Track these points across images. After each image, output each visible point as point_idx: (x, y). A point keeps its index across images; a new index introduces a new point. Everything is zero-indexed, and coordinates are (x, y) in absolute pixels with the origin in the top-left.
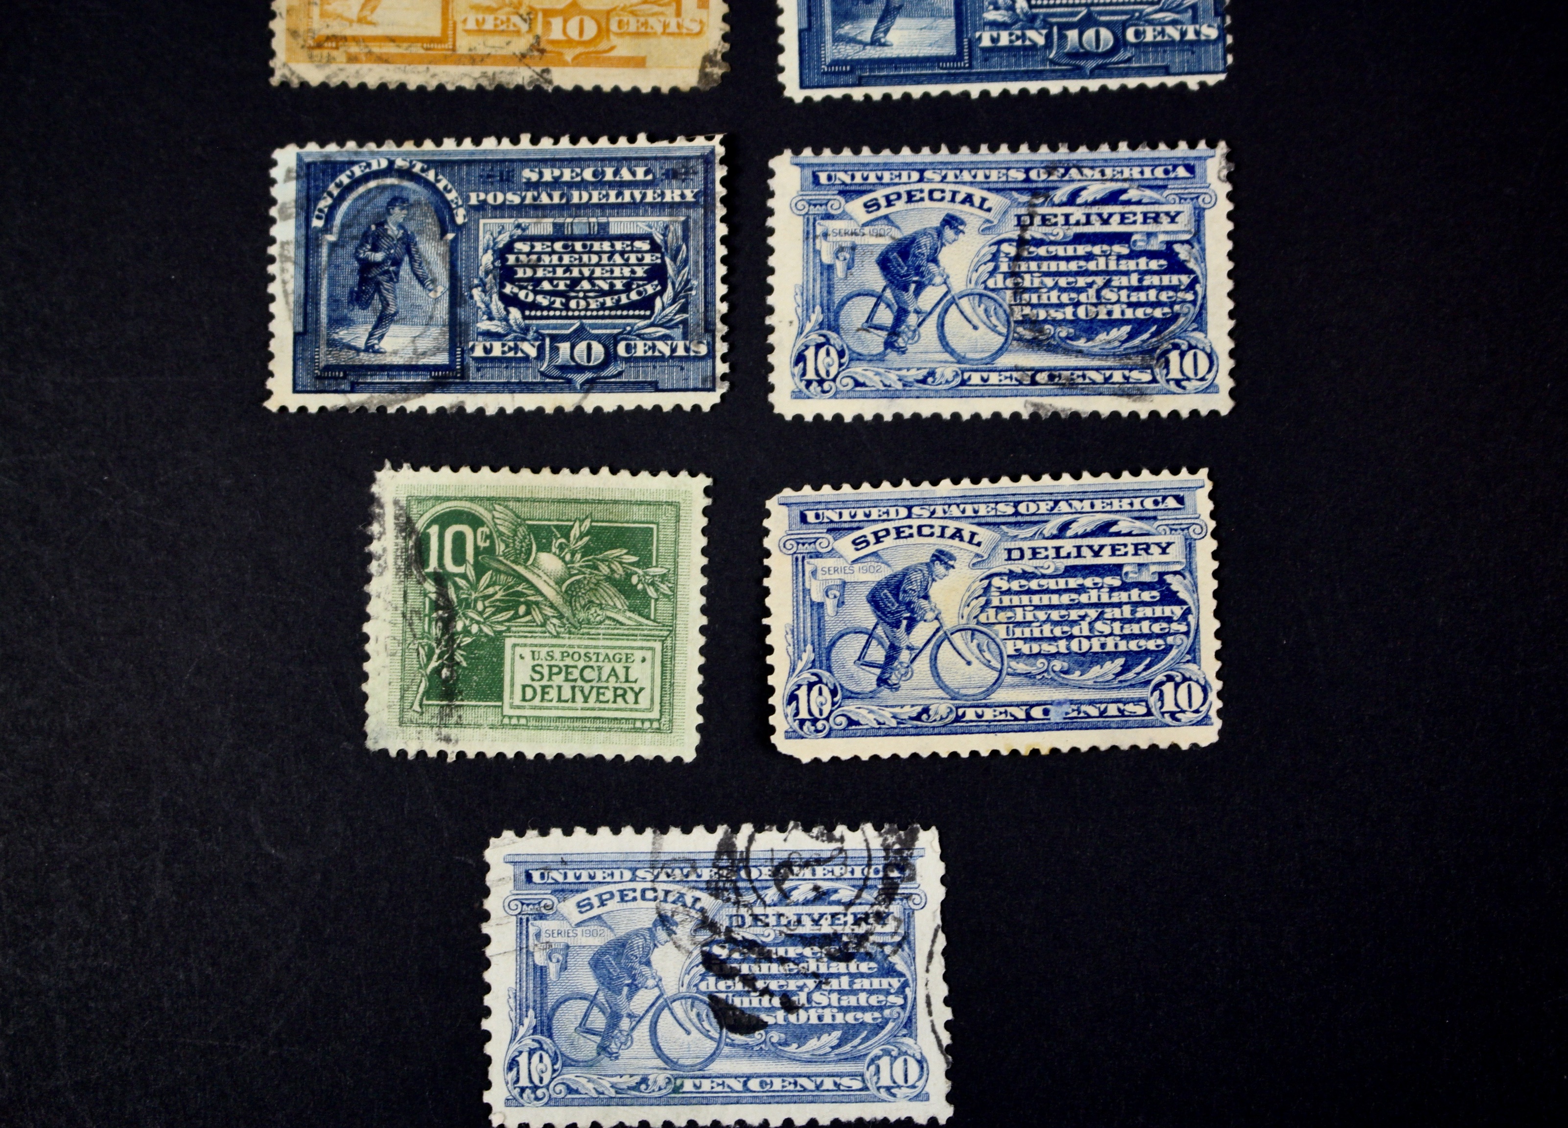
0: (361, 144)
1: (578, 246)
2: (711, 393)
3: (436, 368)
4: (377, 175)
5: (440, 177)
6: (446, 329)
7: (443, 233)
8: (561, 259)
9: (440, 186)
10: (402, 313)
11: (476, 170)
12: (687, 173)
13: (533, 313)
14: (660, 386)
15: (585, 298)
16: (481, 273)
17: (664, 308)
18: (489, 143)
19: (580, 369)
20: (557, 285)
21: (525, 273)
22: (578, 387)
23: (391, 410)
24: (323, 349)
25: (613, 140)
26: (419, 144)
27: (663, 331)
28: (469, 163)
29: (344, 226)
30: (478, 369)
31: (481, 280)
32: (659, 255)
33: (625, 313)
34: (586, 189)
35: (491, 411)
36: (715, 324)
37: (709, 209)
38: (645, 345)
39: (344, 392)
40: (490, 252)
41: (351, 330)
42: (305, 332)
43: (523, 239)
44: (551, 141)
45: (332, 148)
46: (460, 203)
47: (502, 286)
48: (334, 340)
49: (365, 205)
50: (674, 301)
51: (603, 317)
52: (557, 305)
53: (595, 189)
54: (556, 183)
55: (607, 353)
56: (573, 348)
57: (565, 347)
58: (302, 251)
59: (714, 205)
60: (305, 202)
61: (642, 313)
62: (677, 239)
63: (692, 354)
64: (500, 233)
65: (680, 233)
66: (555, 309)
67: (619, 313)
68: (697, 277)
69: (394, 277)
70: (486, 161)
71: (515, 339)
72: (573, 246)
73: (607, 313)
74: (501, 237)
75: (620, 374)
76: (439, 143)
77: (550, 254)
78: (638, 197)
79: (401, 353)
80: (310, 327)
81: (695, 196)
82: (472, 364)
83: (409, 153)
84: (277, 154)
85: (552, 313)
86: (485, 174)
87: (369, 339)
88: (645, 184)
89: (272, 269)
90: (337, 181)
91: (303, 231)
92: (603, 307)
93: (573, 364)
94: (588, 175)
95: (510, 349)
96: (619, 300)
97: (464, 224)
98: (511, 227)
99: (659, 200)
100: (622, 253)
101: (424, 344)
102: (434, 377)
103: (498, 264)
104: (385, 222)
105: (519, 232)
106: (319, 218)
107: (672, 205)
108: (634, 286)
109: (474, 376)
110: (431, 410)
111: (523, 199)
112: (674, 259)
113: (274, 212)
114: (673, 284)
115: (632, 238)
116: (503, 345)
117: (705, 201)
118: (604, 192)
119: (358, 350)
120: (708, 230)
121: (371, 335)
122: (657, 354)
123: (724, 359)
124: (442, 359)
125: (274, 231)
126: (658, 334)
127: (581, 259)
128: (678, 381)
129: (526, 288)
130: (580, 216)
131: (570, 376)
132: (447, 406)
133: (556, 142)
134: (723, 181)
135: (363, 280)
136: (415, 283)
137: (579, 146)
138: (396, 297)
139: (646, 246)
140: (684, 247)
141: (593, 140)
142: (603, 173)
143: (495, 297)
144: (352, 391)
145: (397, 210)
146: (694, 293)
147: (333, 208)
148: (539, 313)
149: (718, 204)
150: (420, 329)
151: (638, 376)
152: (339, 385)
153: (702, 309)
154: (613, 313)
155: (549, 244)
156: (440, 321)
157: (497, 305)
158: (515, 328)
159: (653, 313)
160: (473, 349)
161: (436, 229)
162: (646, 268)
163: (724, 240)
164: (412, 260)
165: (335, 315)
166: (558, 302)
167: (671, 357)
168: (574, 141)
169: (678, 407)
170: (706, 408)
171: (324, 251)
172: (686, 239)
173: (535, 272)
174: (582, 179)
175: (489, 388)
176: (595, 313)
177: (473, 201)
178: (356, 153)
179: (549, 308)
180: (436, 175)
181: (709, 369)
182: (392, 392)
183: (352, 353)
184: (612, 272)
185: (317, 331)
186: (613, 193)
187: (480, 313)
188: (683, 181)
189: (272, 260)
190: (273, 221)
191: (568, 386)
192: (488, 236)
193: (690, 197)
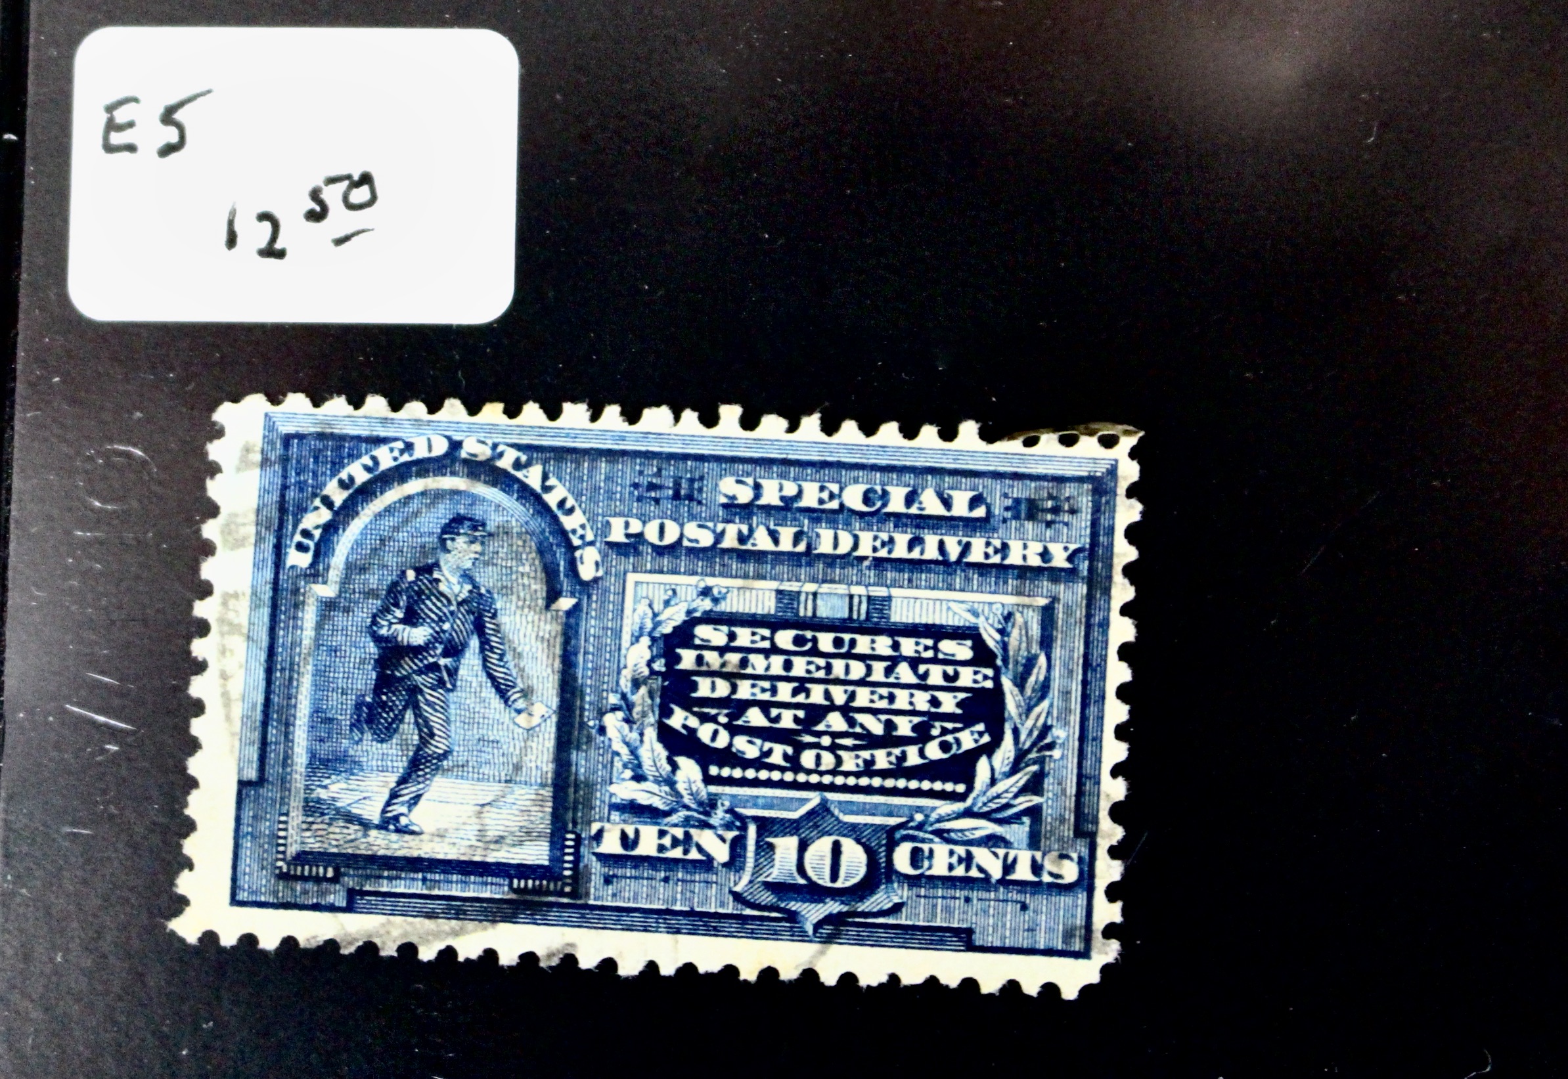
0: (396, 406)
1: (826, 641)
2: (1081, 962)
3: (523, 871)
4: (423, 467)
5: (552, 481)
6: (548, 792)
7: (553, 595)
8: (788, 665)
9: (552, 499)
10: (460, 755)
11: (628, 472)
12: (1056, 510)
13: (726, 772)
14: (978, 940)
15: (833, 749)
16: (625, 685)
17: (993, 782)
18: (656, 418)
19: (815, 892)
20: (778, 719)
21: (713, 688)
22: (809, 929)
23: (427, 954)
24: (296, 817)
25: (910, 432)
26: (512, 411)
27: (988, 828)
28: (611, 455)
29: (353, 569)
30: (608, 880)
31: (624, 697)
32: (989, 672)
33: (913, 785)
34: (848, 525)
35: (629, 967)
36: (1096, 821)
37: (1098, 585)
38: (952, 853)
39: (332, 908)
40: (645, 641)
41: (353, 784)
42: (261, 780)
43: (711, 619)
44: (783, 423)
45: (337, 406)
46: (590, 537)
47: (668, 713)
48: (319, 801)
49: (396, 529)
50: (1015, 769)
51: (869, 790)
52: (776, 758)
53: (869, 528)
54: (788, 508)
55: (872, 863)
56: (803, 847)
57: (786, 846)
58: (266, 612)
59: (1110, 578)
60: (275, 515)
61: (949, 787)
62: (1029, 643)
63: (1047, 878)
64: (667, 603)
65: (1035, 630)
66: (772, 767)
67: (901, 783)
68: (1066, 723)
69: (447, 680)
70: (648, 455)
71: (687, 822)
72: (815, 640)
73: (877, 782)
74: (669, 612)
75: (897, 908)
76: (553, 413)
77: (767, 653)
78: (954, 552)
79: (452, 836)
80: (272, 772)
81: (1070, 559)
82: (596, 868)
83: (493, 428)
84: (225, 413)
85: (763, 775)
86: (644, 481)
87: (388, 804)
88: (971, 525)
89: (199, 648)
90: (344, 475)
91: (268, 574)
92: (869, 769)
93: (802, 881)
94: (853, 498)
95: (675, 842)
96: (903, 757)
97: (596, 580)
98: (692, 593)
99: (996, 559)
100: (914, 663)
101: (500, 821)
102: (517, 891)
103: (659, 666)
104: (436, 565)
105: (706, 604)
106: (301, 548)
107: (1024, 572)
108: (935, 732)
109: (599, 893)
110: (508, 958)
111: (719, 537)
112: (1020, 683)
113: (210, 530)
114: (1016, 732)
115: (937, 633)
116: (662, 834)
117: (1091, 569)
118: (884, 536)
119: (365, 825)
120: (1094, 628)
121: (394, 795)
122: (974, 873)
123: (1113, 892)
124: (537, 853)
125: (208, 570)
126: (978, 834)
127: (829, 668)
128: (1014, 931)
129: (713, 719)
130: (832, 581)
131: (794, 906)
132: (540, 952)
133: (793, 428)
134: (1132, 533)
135: (384, 683)
136: (490, 693)
137: (837, 438)
138: (448, 721)
139: (963, 651)
140: (1042, 660)
141: (869, 429)
142: (885, 494)
143: (651, 734)
144: (350, 908)
145: (461, 541)
146: (1056, 753)
147: (330, 529)
148: (737, 773)
149: (1119, 579)
150: (496, 788)
151: (934, 915)
152: (324, 894)
153: (1072, 789)
154: (889, 783)
155: (766, 632)
156: (536, 776)
157: (653, 752)
158: (687, 800)
159: (970, 788)
160: (598, 836)
161: (539, 588)
162: (962, 696)
163: (1125, 652)
164: (485, 645)
165: (324, 750)
166: (778, 753)
167: (1003, 882)
168: (830, 427)
169: (1012, 986)
170: (1070, 993)
171: (309, 616)
172: (1046, 643)
173: (734, 689)
174: (842, 505)
175: (627, 919)
176: (851, 781)
177: (617, 535)
178: (385, 421)
179: (758, 763)
180: (545, 477)
181: (1080, 913)
182: (431, 915)
183: (353, 830)
184: (892, 698)
185: (284, 782)
186: (902, 540)
187: (618, 764)
188: (1049, 524)
189: (203, 628)
190: (208, 549)
191: (791, 927)
192: (643, 608)
193: (1059, 560)
